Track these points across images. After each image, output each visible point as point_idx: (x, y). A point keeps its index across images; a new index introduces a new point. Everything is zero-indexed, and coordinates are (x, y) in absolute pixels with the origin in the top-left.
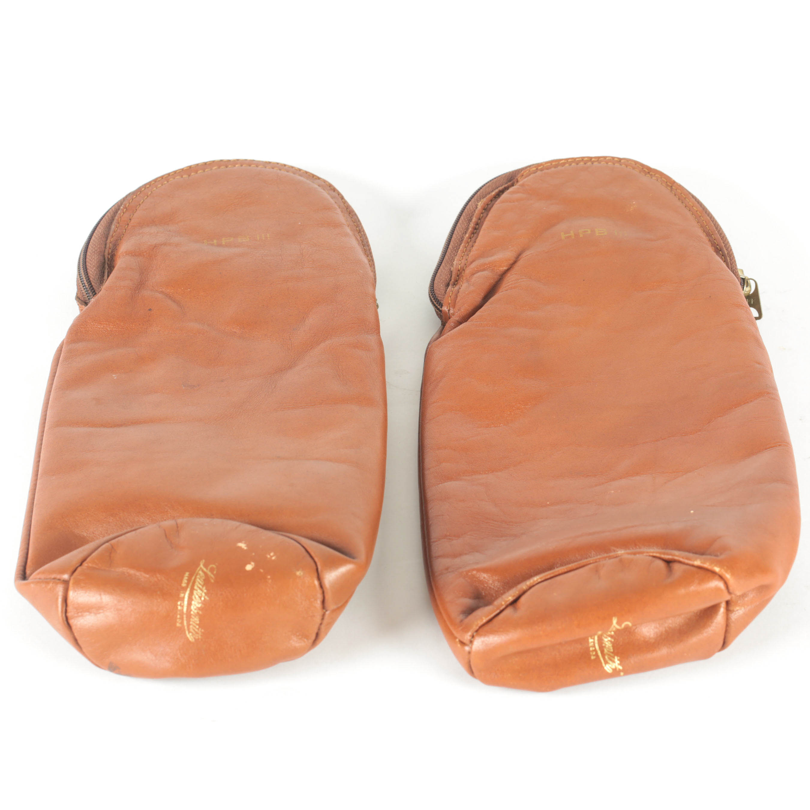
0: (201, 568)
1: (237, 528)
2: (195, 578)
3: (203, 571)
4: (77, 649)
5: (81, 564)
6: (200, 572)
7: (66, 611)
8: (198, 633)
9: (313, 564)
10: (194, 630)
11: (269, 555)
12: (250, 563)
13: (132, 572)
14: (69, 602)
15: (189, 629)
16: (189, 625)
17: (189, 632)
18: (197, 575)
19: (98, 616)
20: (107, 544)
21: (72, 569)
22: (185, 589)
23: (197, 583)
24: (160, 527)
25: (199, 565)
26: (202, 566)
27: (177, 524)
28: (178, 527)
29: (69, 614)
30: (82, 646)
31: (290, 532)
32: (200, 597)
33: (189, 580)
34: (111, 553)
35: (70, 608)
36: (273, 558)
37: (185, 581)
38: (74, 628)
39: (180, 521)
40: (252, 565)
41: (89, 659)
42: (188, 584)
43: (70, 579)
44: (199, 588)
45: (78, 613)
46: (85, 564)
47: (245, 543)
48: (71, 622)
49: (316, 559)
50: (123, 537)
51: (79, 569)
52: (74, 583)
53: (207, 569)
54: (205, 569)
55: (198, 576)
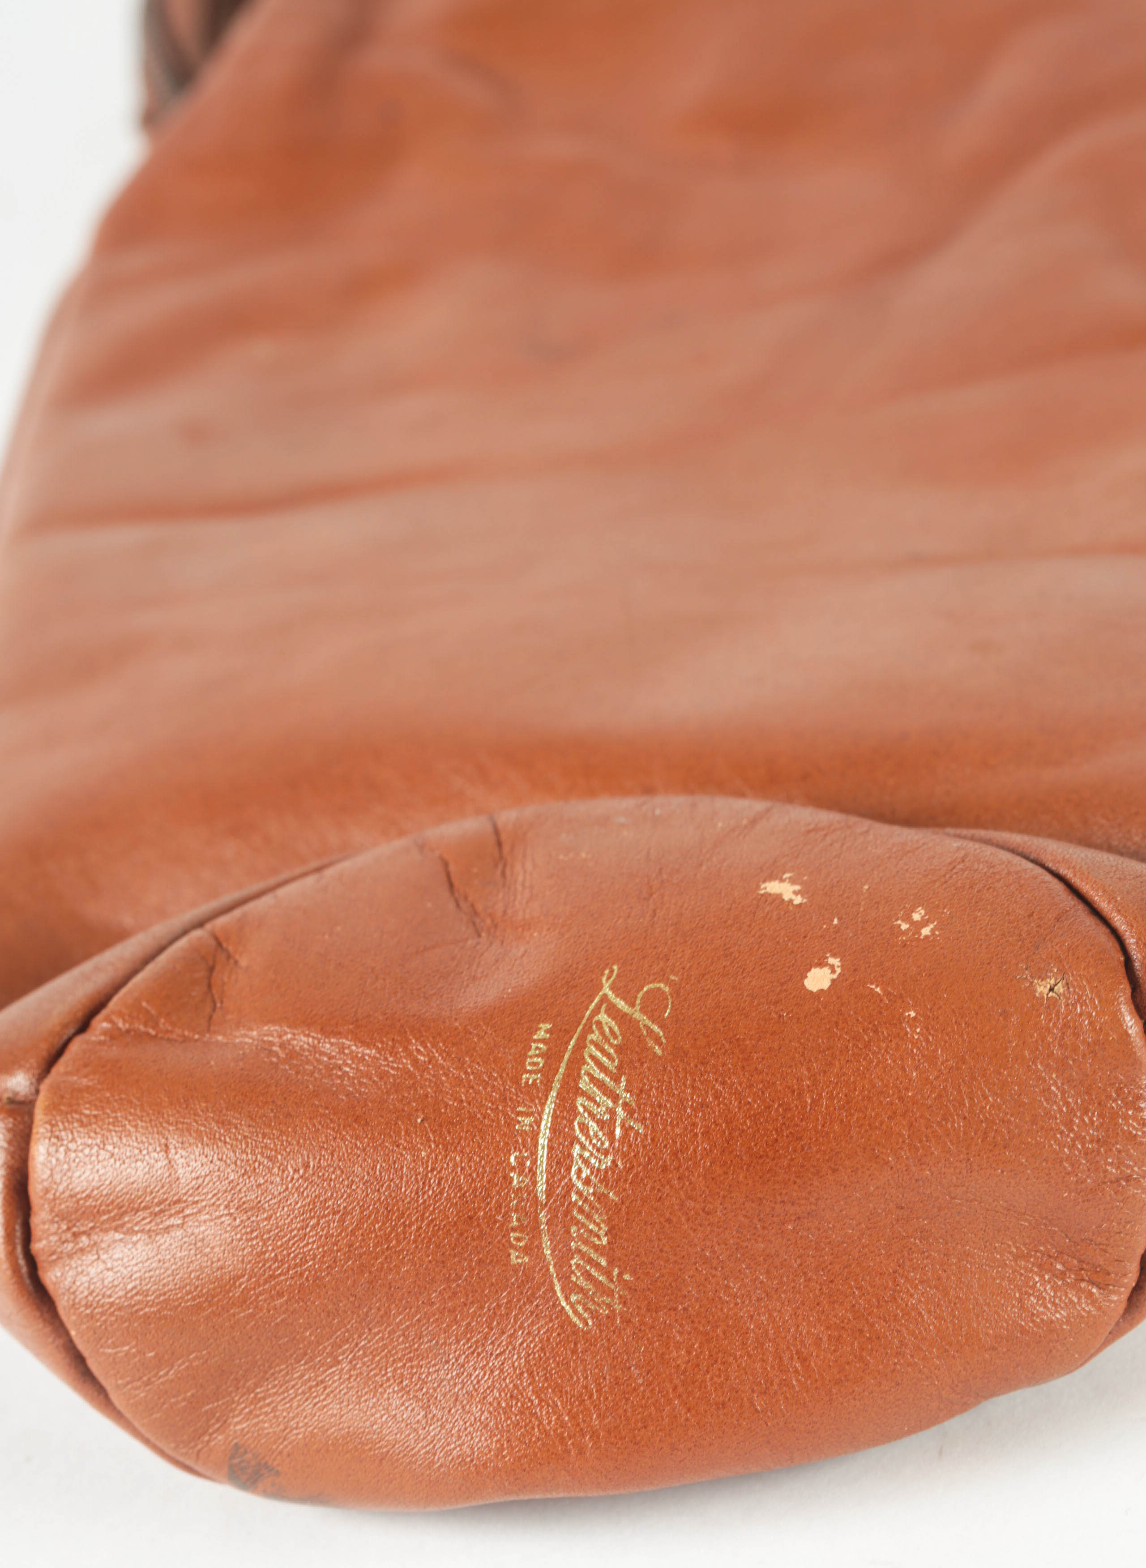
0: (605, 998)
1: (754, 822)
2: (581, 1046)
3: (613, 1011)
4: (92, 1400)
5: (84, 1026)
6: (603, 1017)
7: (27, 1237)
8: (610, 1293)
9: (1110, 944)
10: (588, 1276)
11: (908, 918)
12: (821, 964)
13: (302, 1040)
14: (36, 1189)
15: (565, 1278)
16: (563, 1258)
17: (569, 1288)
18: (588, 1030)
19: (165, 1240)
20: (197, 933)
21: (44, 1049)
22: (537, 1094)
23: (590, 1066)
24: (422, 847)
25: (601, 987)
26: (607, 990)
27: (497, 832)
28: (499, 844)
29: (38, 1246)
30: (108, 1384)
31: (997, 824)
32: (607, 1126)
33: (552, 1057)
34: (211, 969)
35: (40, 1219)
36: (926, 931)
37: (535, 1059)
38: (62, 1304)
39: (508, 817)
40: (833, 969)
41: (146, 1441)
42: (548, 1073)
43: (37, 1092)
44: (600, 1085)
45: (76, 1235)
46: (100, 1024)
47: (793, 881)
48: (51, 1277)
49: (1118, 921)
50: (267, 900)
51: (75, 1047)
52: (53, 1108)
53: (632, 1005)
54: (621, 1004)
55: (595, 1036)
